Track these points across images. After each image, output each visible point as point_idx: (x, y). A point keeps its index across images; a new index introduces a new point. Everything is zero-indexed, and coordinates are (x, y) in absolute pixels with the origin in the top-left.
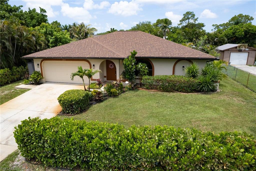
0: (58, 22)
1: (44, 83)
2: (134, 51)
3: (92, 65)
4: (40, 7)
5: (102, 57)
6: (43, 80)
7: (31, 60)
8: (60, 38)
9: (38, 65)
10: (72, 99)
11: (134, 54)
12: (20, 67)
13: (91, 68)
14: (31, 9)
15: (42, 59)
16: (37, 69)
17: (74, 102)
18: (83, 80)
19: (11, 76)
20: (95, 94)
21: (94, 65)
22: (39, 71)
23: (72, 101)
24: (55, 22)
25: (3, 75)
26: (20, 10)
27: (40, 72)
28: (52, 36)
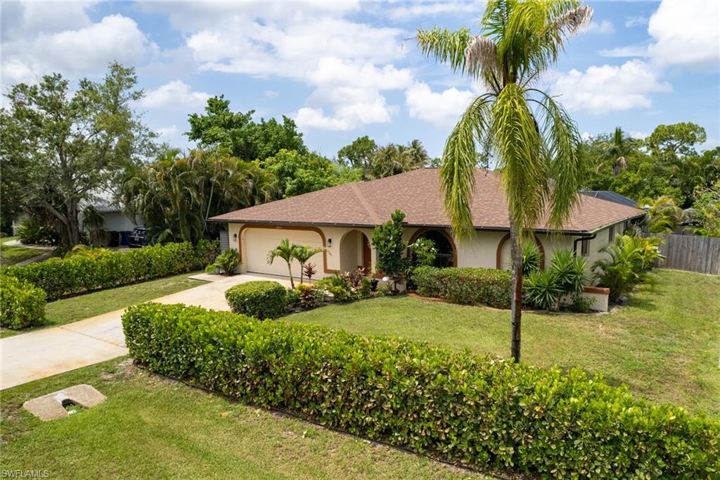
0: (370, 139)
1: (244, 274)
2: (397, 212)
3: (327, 240)
4: (284, 117)
5: (341, 222)
6: (243, 267)
7: (223, 226)
8: (307, 182)
9: (235, 236)
10: (245, 293)
11: (398, 219)
12: (215, 241)
13: (324, 245)
14: (266, 121)
15: (243, 225)
16: (234, 245)
17: (247, 299)
18: (289, 265)
19: (192, 256)
20: (300, 292)
21: (330, 241)
22: (236, 249)
23: (244, 297)
24: (363, 139)
25: (178, 253)
26: (250, 122)
27: (238, 251)
28: (293, 179)
